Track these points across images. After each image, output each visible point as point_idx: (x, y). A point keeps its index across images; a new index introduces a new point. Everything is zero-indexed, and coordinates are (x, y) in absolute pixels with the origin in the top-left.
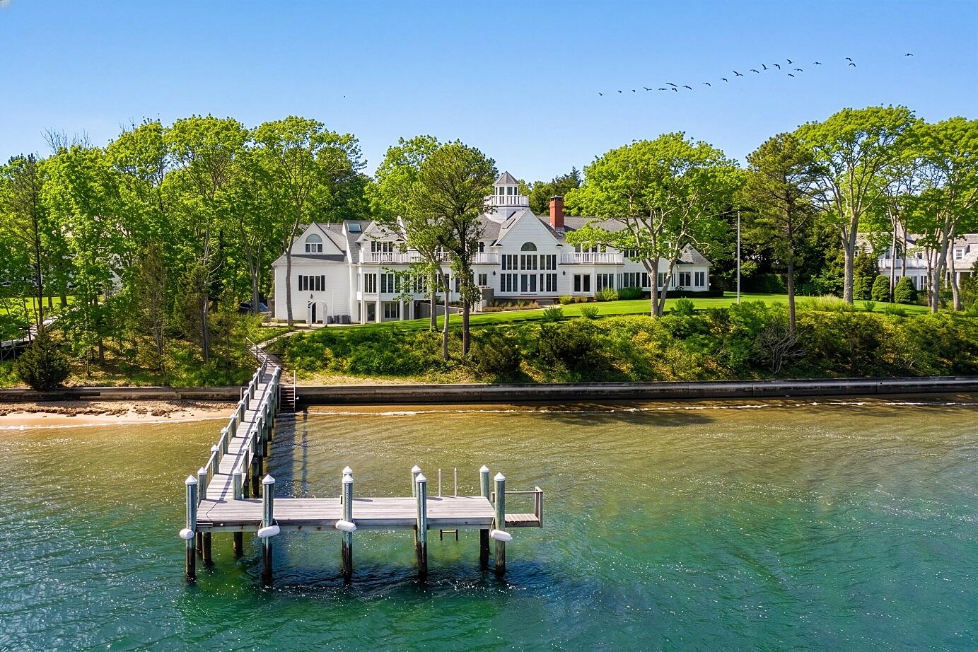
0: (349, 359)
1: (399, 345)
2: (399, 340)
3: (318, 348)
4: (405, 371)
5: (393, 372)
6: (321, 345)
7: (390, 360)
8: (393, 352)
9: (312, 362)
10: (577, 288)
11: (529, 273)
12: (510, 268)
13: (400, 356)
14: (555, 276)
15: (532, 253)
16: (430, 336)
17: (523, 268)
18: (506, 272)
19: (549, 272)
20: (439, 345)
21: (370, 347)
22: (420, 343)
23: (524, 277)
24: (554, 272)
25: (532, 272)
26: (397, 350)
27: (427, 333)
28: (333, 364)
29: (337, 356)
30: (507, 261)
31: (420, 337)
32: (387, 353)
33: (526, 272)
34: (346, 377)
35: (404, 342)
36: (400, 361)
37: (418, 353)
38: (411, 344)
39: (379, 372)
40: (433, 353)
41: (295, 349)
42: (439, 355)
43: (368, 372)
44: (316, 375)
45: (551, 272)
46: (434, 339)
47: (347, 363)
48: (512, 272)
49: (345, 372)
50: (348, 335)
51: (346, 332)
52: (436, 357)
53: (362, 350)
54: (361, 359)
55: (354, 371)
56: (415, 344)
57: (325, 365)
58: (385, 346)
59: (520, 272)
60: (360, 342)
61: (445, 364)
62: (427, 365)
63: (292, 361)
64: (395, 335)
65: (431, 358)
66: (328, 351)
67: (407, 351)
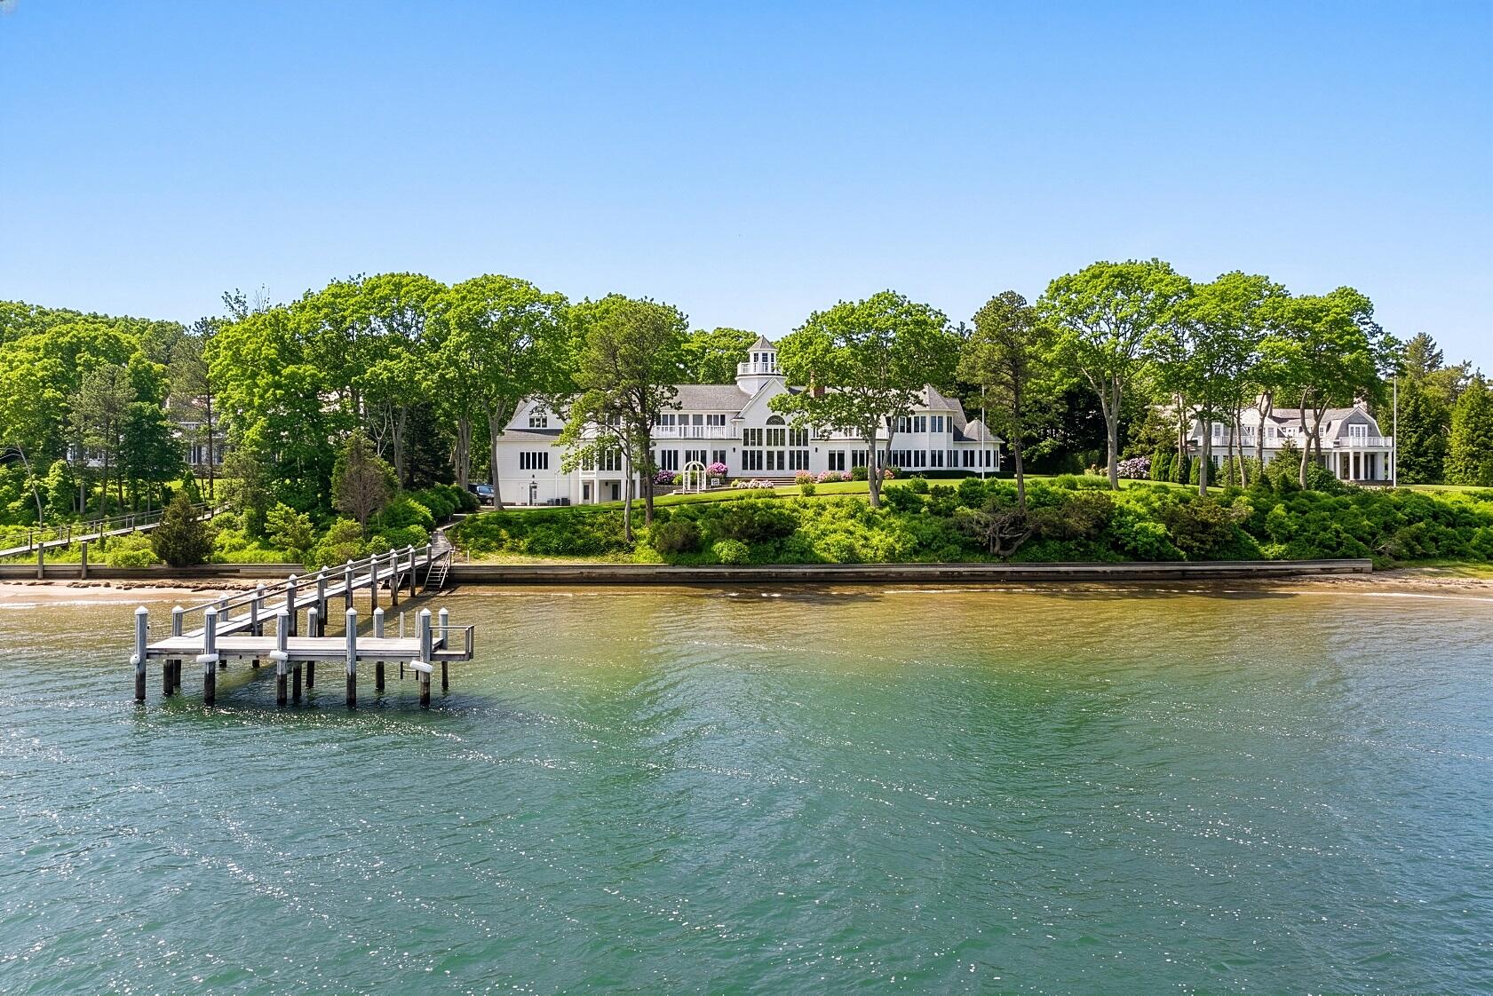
0: (526, 540)
1: (580, 527)
2: (579, 522)
3: (492, 529)
4: (585, 551)
5: (573, 552)
6: (496, 526)
7: (570, 541)
8: (573, 533)
9: (487, 543)
10: (832, 467)
11: (775, 449)
12: (753, 444)
13: (580, 537)
14: (806, 453)
15: (779, 427)
16: (612, 517)
17: (769, 444)
18: (749, 448)
19: (799, 448)
20: (622, 526)
21: (548, 528)
22: (602, 524)
23: (770, 454)
24: (805, 448)
25: (780, 448)
26: (577, 531)
27: (609, 515)
28: (509, 545)
29: (513, 537)
30: (751, 436)
31: (601, 519)
32: (567, 534)
33: (772, 448)
34: (523, 557)
35: (584, 524)
36: (580, 542)
37: (599, 534)
38: (592, 525)
39: (558, 553)
40: (616, 534)
41: (468, 530)
42: (622, 536)
43: (547, 552)
44: (491, 555)
45: (802, 448)
46: (616, 521)
47: (524, 544)
48: (756, 448)
49: (522, 553)
50: (524, 517)
51: (523, 514)
52: (619, 538)
53: (540, 531)
54: (539, 540)
55: (531, 551)
56: (596, 526)
57: (501, 546)
58: (564, 527)
59: (765, 449)
60: (537, 524)
61: (628, 545)
62: (609, 545)
63: (465, 542)
64: (575, 517)
65: (613, 538)
66: (503, 532)
67: (587, 533)
